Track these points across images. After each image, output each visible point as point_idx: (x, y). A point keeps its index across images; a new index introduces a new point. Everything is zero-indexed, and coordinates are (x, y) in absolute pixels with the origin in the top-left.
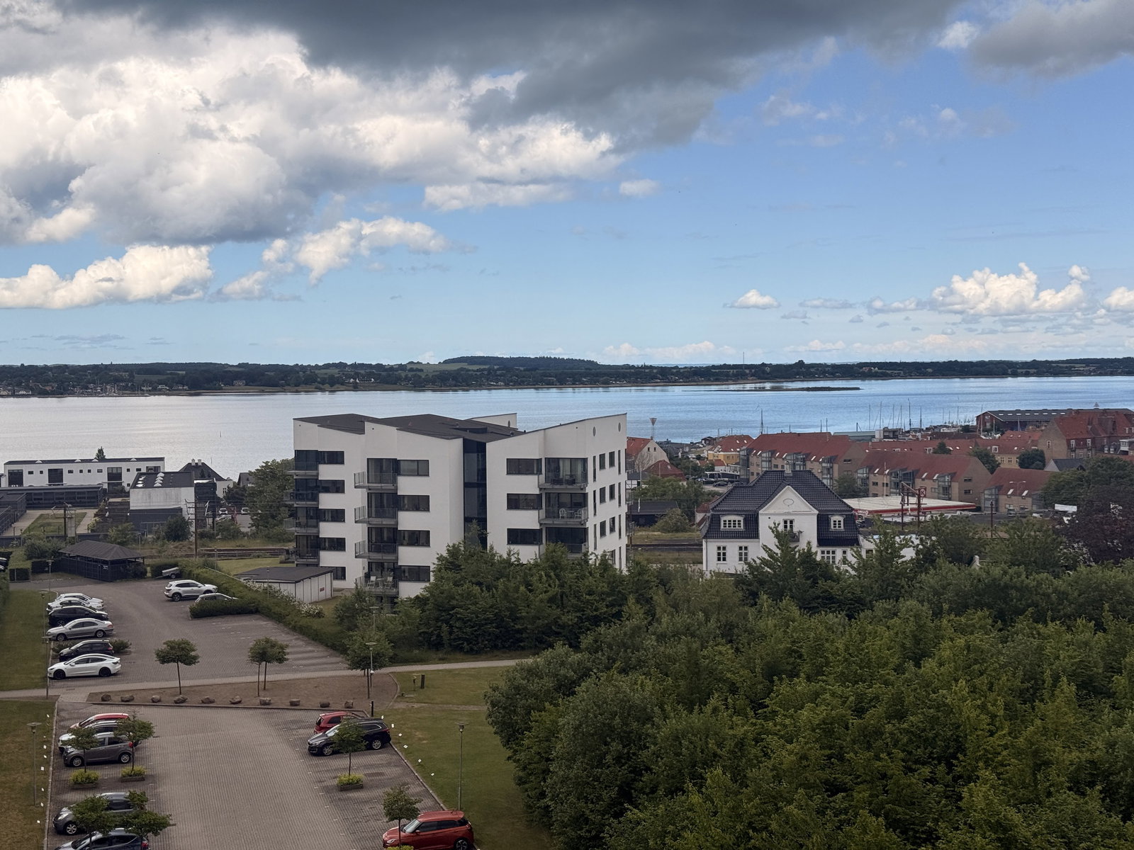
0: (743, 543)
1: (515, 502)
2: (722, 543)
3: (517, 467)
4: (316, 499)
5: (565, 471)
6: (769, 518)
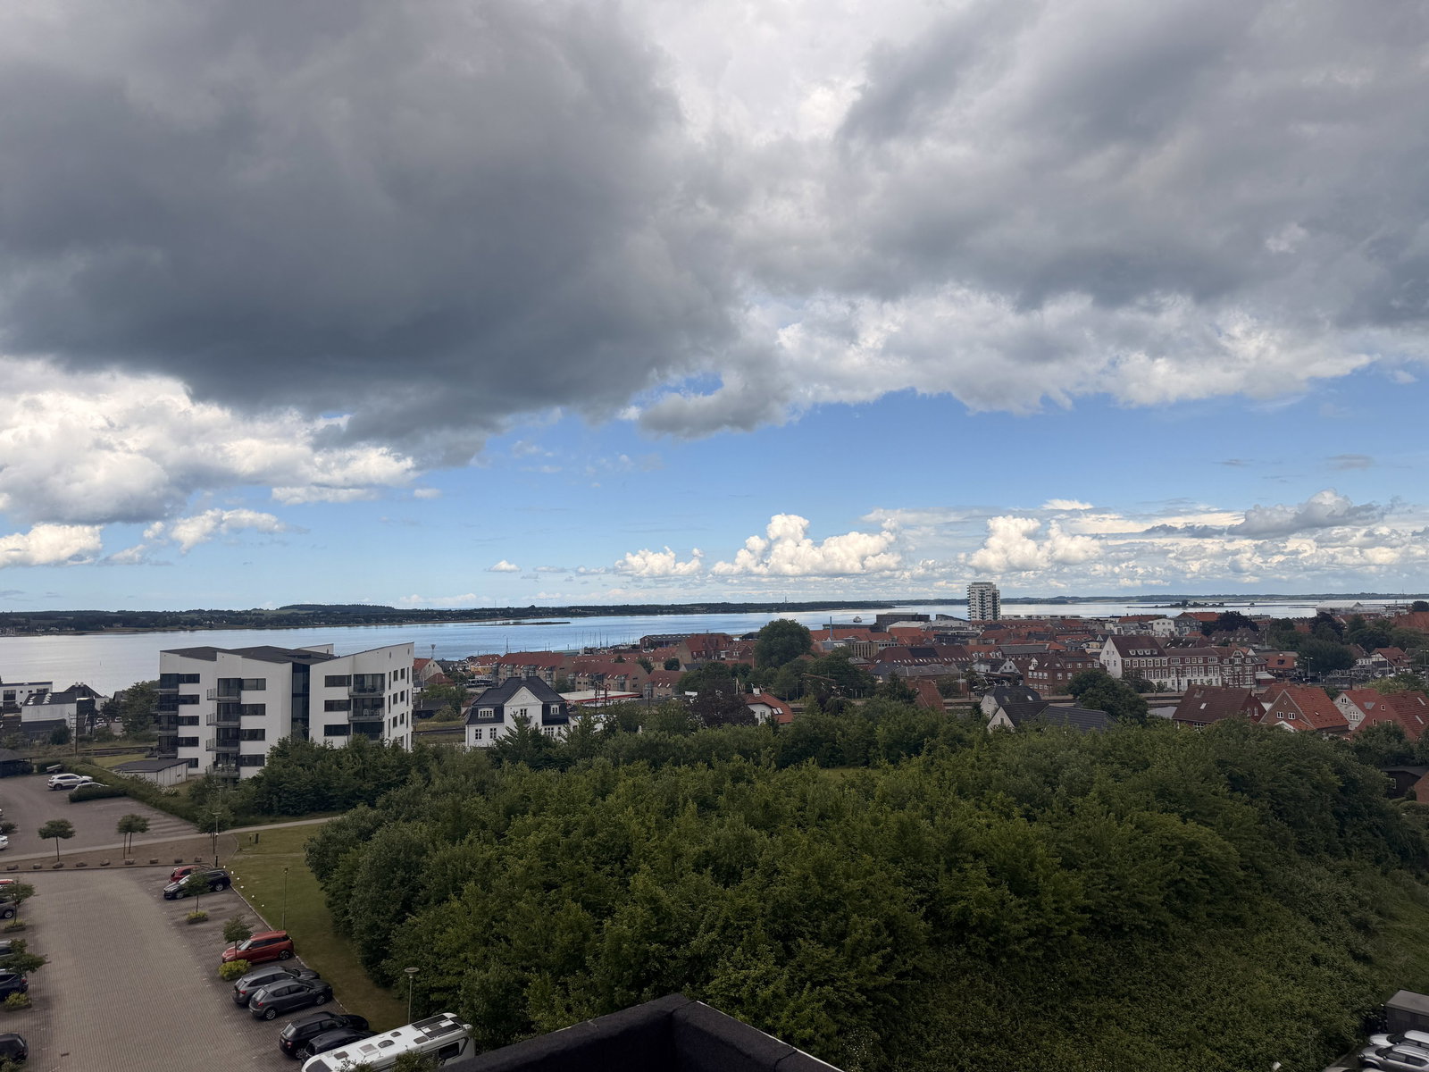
0: (493, 726)
1: (330, 706)
2: (478, 727)
3: (332, 681)
4: (176, 709)
5: (368, 683)
6: (511, 708)
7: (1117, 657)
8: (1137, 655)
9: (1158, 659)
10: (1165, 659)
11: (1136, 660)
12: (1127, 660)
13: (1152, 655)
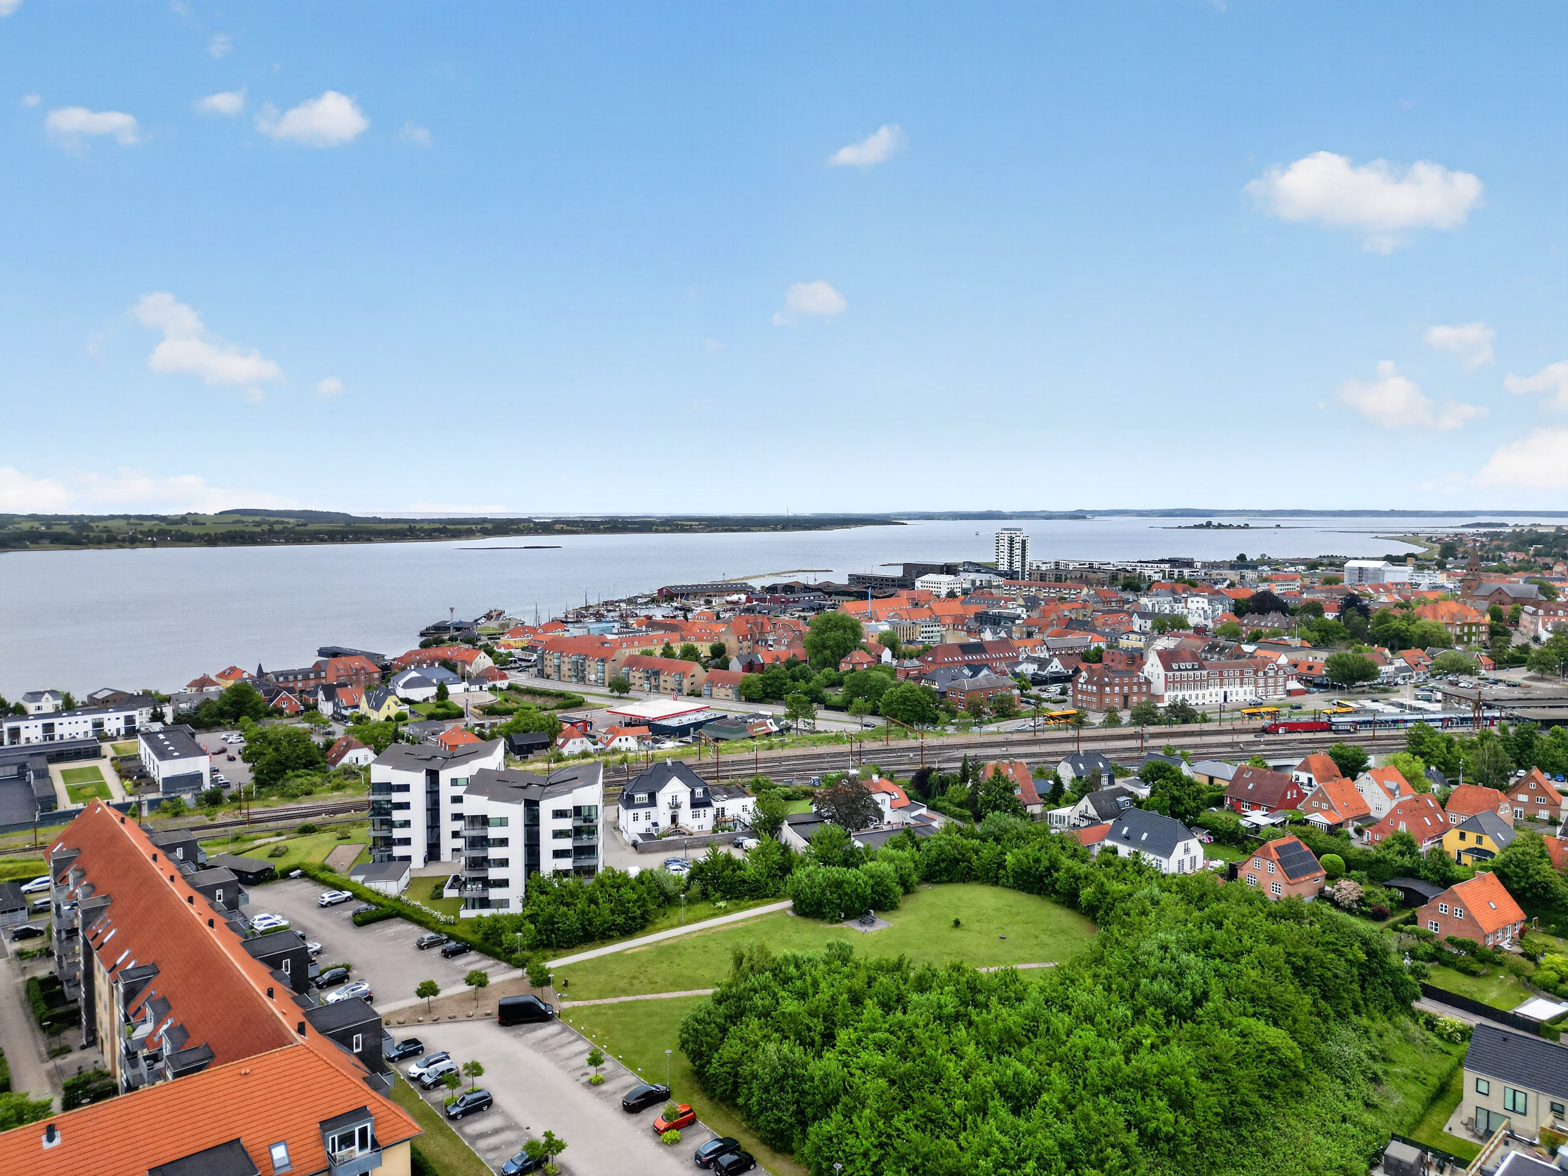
0: (648, 810)
1: (558, 834)
2: (635, 811)
3: (559, 814)
4: (390, 814)
5: (585, 812)
6: (664, 797)
7: (1160, 670)
8: (1180, 670)
9: (1198, 673)
10: (1205, 672)
11: (1178, 673)
12: (1170, 674)
13: (1193, 669)
